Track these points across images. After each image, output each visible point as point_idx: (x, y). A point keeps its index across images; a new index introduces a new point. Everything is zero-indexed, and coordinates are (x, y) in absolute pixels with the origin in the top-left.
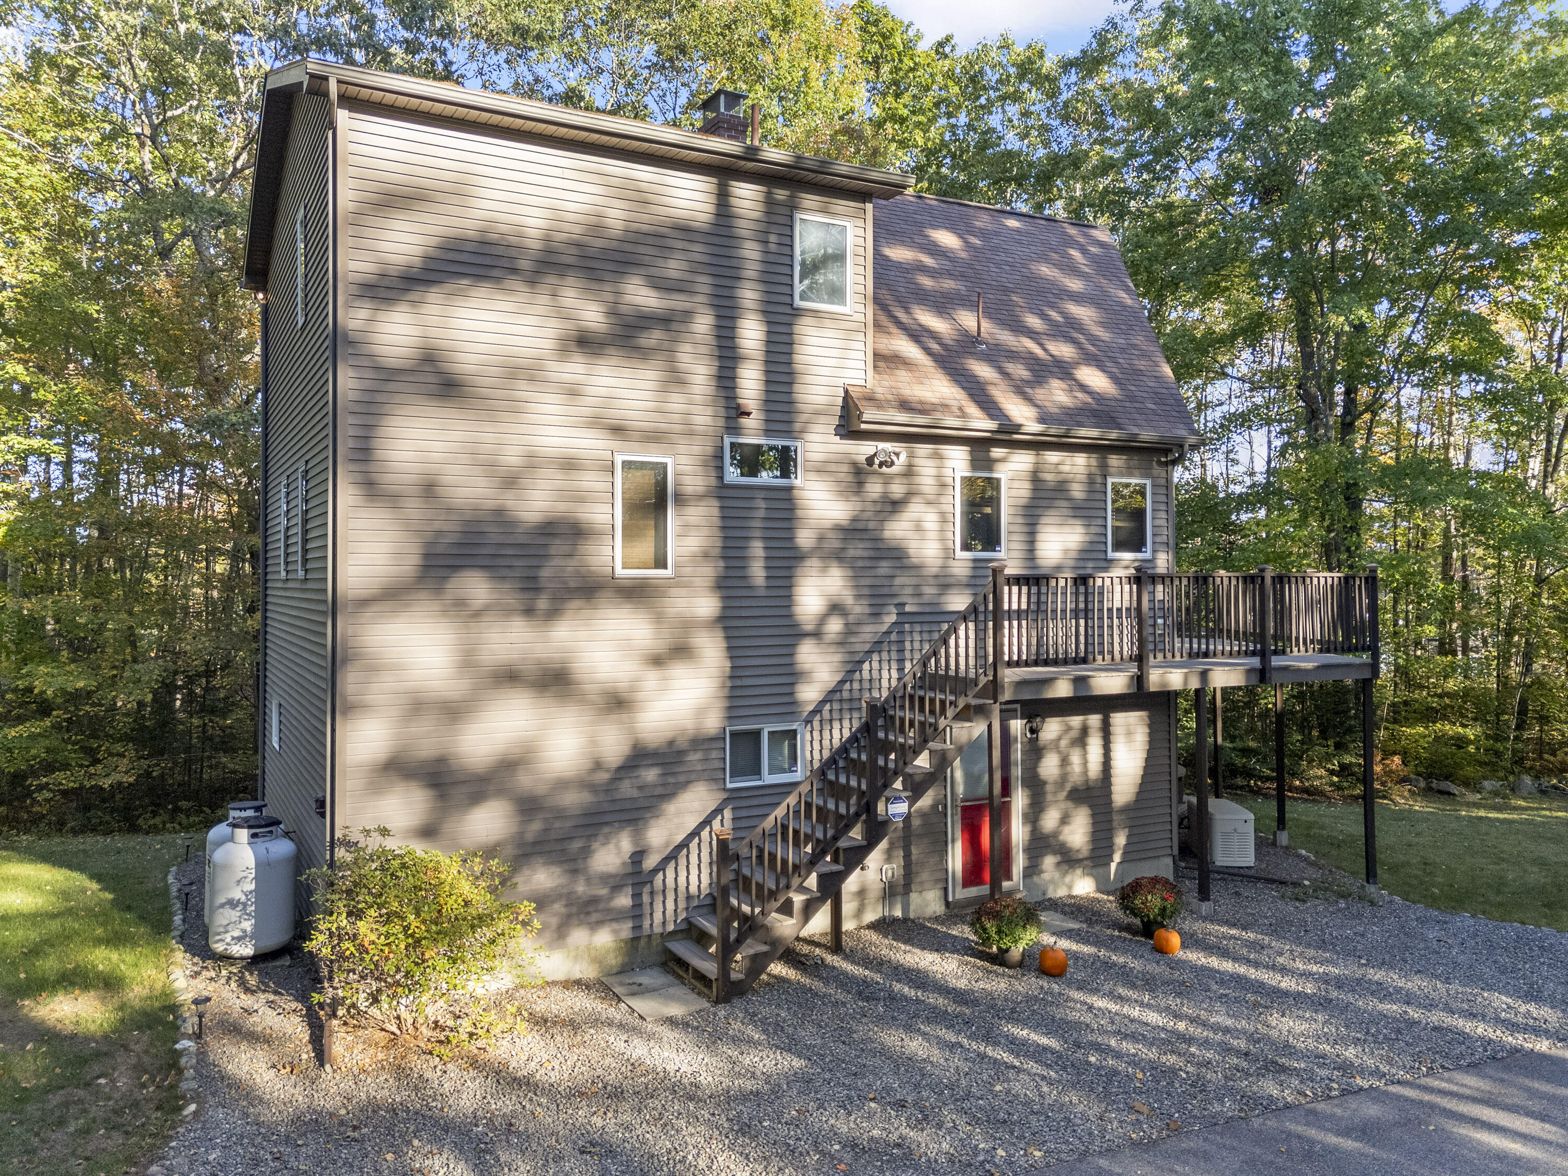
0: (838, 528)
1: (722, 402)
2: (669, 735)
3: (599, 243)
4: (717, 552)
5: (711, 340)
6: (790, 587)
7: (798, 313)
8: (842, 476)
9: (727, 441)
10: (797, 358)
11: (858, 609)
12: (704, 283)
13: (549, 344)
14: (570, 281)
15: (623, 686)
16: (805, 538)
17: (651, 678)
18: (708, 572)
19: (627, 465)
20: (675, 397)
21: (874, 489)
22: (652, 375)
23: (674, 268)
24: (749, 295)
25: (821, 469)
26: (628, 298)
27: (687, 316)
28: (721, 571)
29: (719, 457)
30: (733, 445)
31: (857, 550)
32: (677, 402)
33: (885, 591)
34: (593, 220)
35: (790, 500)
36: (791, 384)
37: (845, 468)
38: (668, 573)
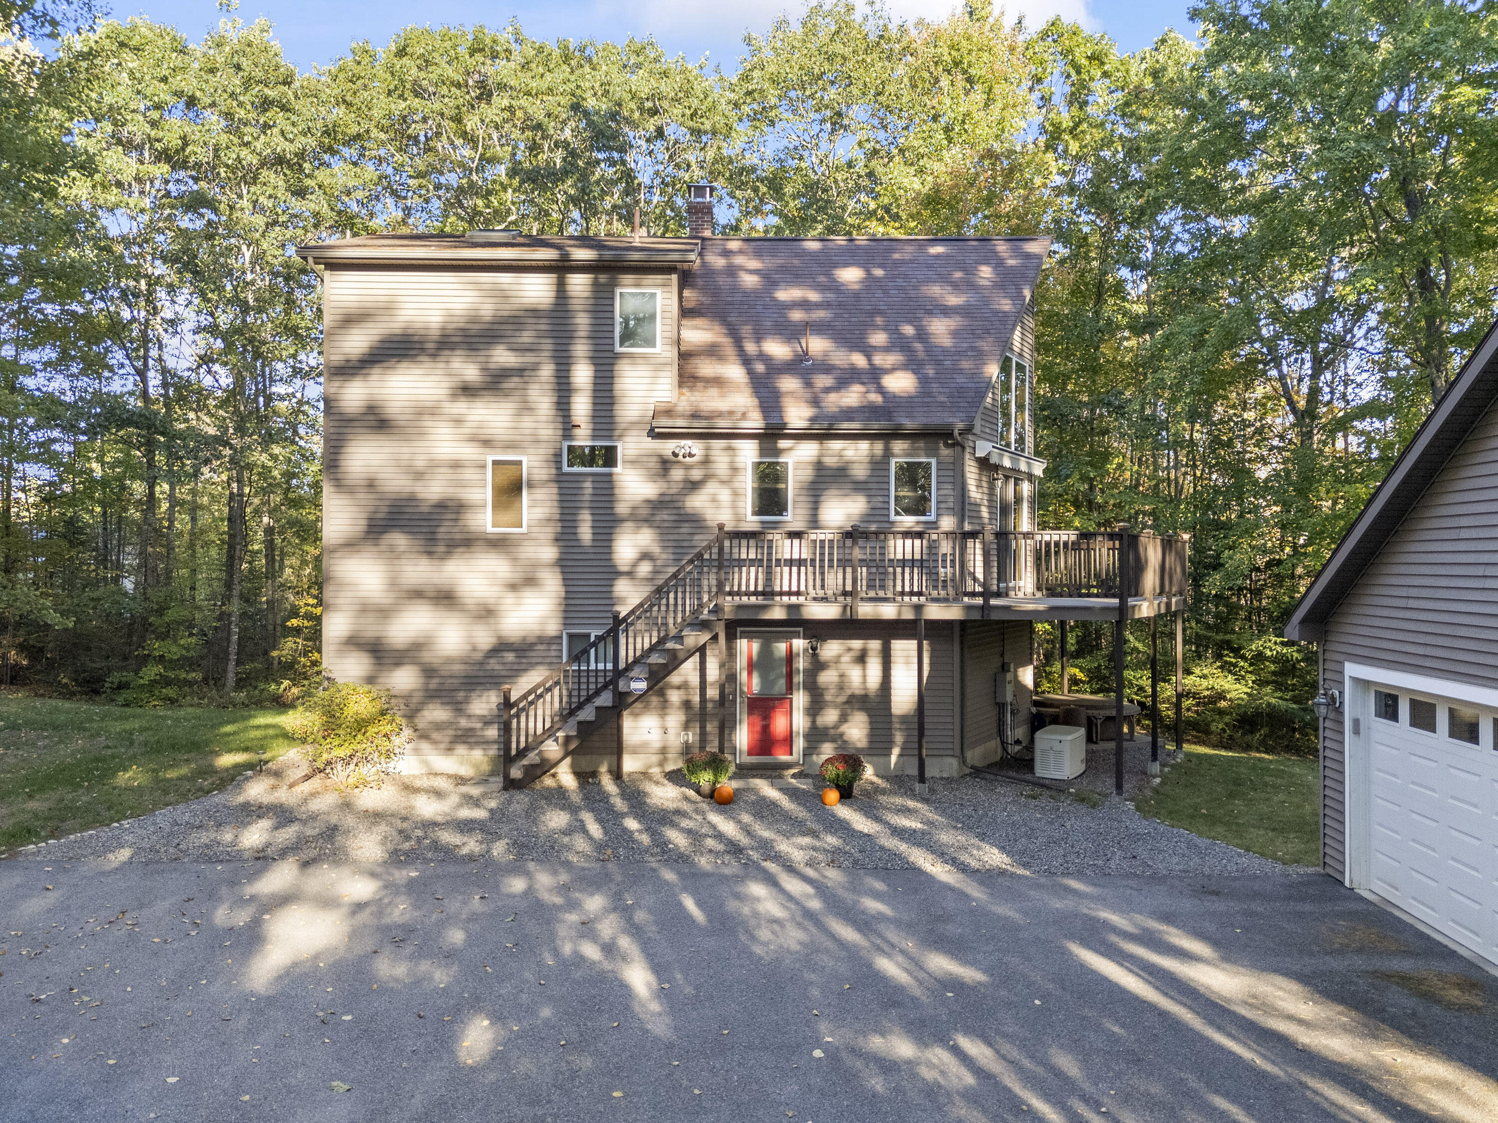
0: (648, 501)
1: (560, 419)
2: (522, 634)
3: (476, 326)
4: (557, 517)
5: (553, 380)
6: (611, 540)
7: (618, 356)
8: (652, 465)
9: (565, 445)
10: (617, 387)
11: (664, 556)
12: (548, 345)
13: (446, 391)
14: (458, 352)
15: (492, 601)
16: (622, 509)
17: (509, 599)
18: (550, 531)
19: (495, 463)
20: (526, 418)
21: (677, 474)
22: (511, 405)
23: (526, 337)
24: (581, 349)
25: (634, 462)
26: (495, 359)
27: (535, 367)
28: (559, 530)
29: (558, 455)
30: (570, 447)
31: (664, 515)
32: (527, 423)
33: (686, 544)
34: (472, 313)
35: (611, 482)
36: (612, 404)
37: (654, 459)
38: (524, 530)
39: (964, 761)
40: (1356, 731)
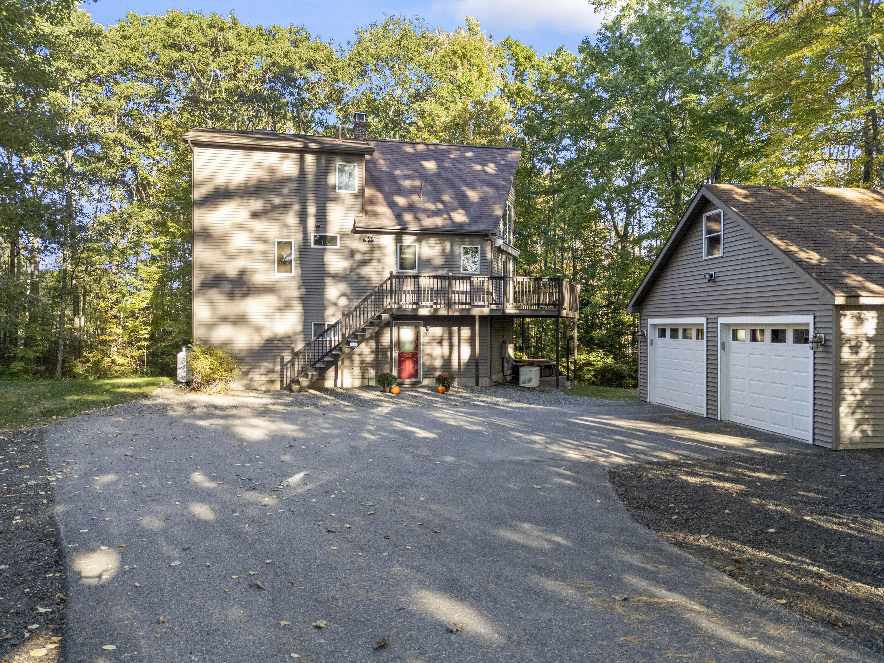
39: (491, 379)
40: (652, 344)
